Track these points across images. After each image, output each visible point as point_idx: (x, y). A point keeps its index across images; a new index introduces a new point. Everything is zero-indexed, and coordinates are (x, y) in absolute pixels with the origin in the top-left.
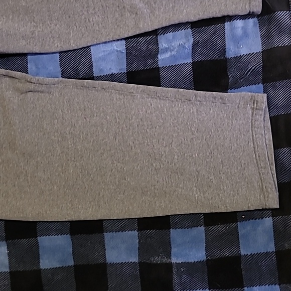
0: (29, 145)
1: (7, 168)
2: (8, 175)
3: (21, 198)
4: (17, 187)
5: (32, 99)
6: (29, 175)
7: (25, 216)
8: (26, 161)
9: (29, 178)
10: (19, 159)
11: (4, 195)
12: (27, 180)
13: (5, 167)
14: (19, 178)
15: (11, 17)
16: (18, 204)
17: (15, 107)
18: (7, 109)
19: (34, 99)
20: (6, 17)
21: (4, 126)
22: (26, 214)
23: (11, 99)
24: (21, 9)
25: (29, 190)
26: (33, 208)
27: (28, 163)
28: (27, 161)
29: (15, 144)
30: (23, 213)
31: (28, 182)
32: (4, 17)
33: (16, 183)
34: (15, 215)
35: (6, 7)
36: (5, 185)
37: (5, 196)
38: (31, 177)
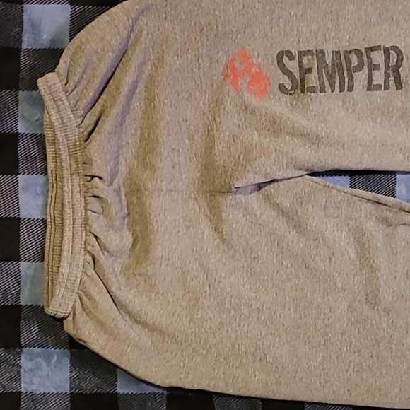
0: (398, 299)
1: (361, 330)
2: (362, 340)
3: (381, 374)
4: (375, 359)
5: (404, 235)
6: (395, 342)
7: (390, 400)
8: (391, 321)
9: (393, 346)
10: (380, 319)
11: (356, 369)
12: (391, 348)
13: (359, 330)
14: (379, 346)
15: (379, 120)
16: (377, 383)
17: (379, 245)
18: (366, 246)
19: (406, 235)
20: (372, 119)
21: (360, 270)
22: (392, 398)
23: (373, 233)
24: (395, 111)
25: (392, 363)
26: (400, 390)
27: (394, 324)
28: (393, 322)
29: (377, 296)
30: (387, 396)
31: (392, 352)
32: (370, 120)
33: (375, 352)
34: (376, 399)
35: (373, 106)
36: (356, 354)
37: (357, 371)
38: (396, 345)
